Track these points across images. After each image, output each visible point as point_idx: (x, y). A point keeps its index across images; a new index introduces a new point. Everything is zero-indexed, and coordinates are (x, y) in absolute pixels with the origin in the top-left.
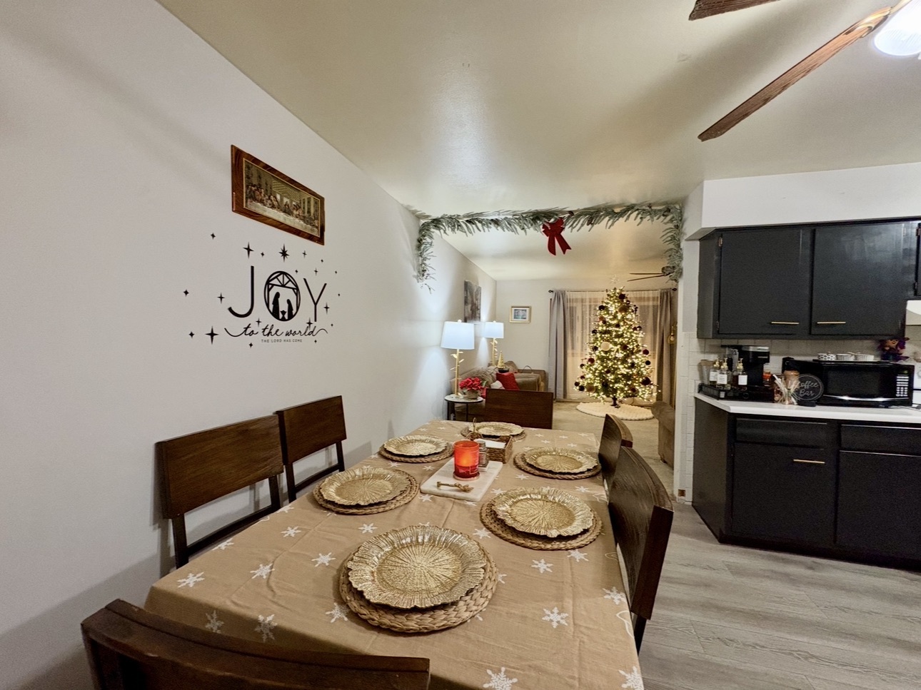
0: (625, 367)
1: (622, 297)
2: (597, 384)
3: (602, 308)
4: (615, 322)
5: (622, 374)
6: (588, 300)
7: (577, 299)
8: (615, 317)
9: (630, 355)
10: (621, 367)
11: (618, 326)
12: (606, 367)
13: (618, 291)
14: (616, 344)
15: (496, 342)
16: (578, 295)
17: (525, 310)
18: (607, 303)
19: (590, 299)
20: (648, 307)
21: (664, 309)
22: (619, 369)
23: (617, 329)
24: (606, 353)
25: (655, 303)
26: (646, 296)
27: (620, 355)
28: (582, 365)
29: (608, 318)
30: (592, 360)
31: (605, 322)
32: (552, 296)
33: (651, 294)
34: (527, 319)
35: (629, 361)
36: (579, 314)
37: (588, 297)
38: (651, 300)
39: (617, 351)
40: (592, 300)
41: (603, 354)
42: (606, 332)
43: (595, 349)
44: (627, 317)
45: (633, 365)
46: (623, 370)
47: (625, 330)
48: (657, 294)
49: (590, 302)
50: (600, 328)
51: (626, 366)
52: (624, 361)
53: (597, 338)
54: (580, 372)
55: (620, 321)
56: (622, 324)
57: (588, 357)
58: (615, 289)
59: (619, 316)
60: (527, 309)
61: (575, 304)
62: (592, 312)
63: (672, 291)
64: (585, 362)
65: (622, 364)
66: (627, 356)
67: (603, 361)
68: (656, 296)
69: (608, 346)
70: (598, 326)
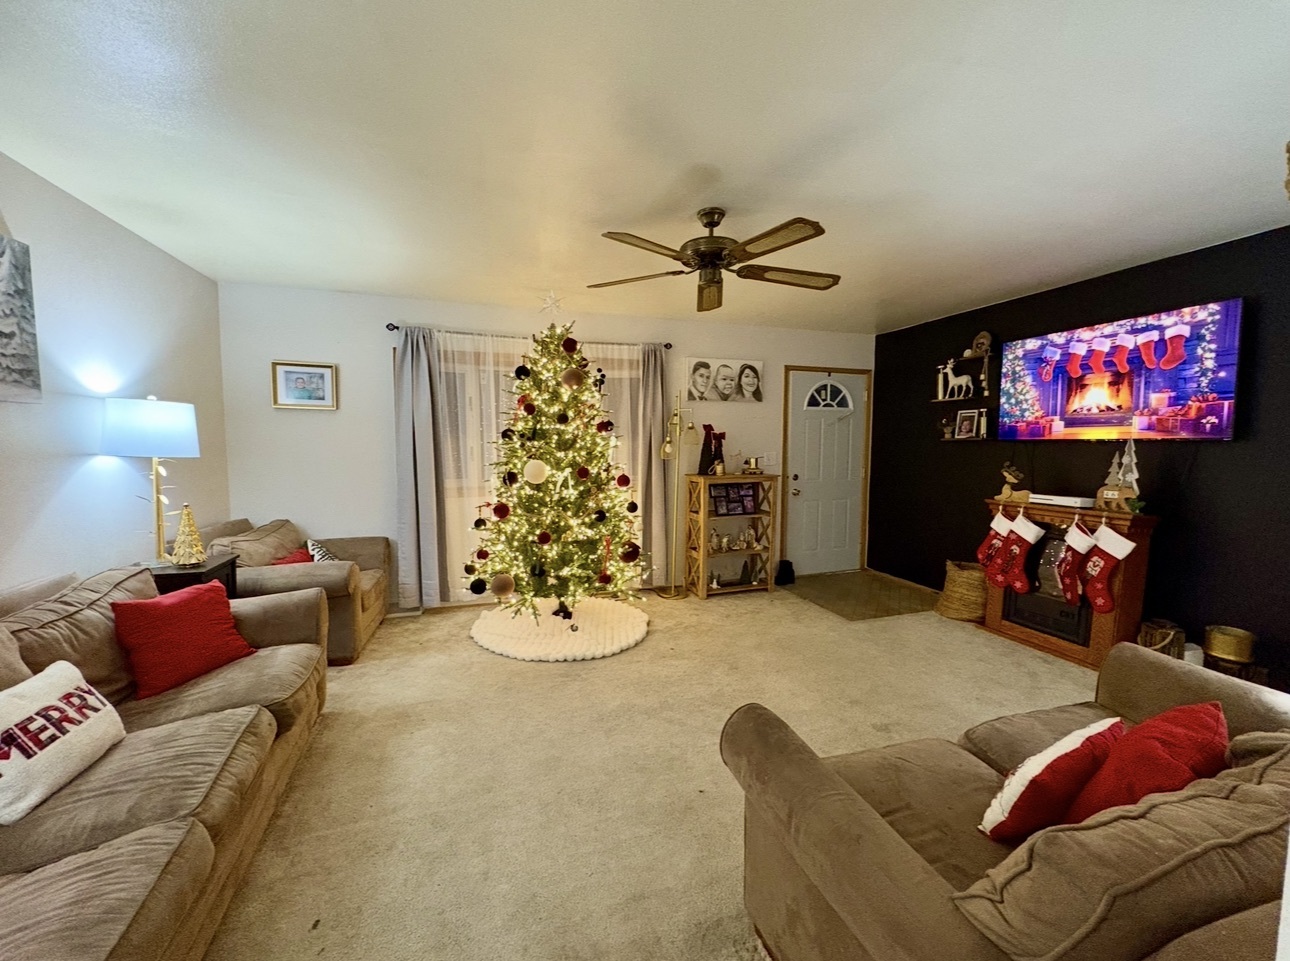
0: (583, 523)
1: (570, 345)
2: (520, 570)
3: (522, 372)
4: (556, 409)
5: (577, 542)
6: (490, 359)
7: (463, 354)
8: (555, 396)
9: (594, 490)
10: (573, 522)
11: (563, 418)
12: (538, 525)
13: (559, 331)
14: (558, 465)
15: (163, 471)
16: (467, 345)
17: (322, 376)
18: (535, 362)
19: (496, 355)
20: (620, 380)
21: (651, 388)
22: (569, 528)
23: (563, 427)
24: (538, 487)
25: (634, 375)
26: (616, 357)
27: (571, 494)
28: (479, 523)
29: (538, 399)
30: (502, 511)
31: (530, 409)
32: (396, 339)
33: (625, 353)
34: (329, 401)
35: (591, 504)
36: (471, 390)
37: (490, 351)
38: (626, 364)
39: (565, 485)
40: (501, 359)
41: (528, 491)
42: (535, 435)
43: (511, 478)
44: (584, 398)
45: (602, 516)
46: (578, 529)
47: (578, 428)
48: (637, 354)
49: (497, 364)
50: (520, 426)
51: (587, 520)
52: (579, 508)
53: (513, 451)
54: (478, 539)
55: (567, 405)
56: (571, 414)
57: (494, 501)
58: (553, 327)
59: (566, 393)
60: (327, 372)
61: (459, 369)
62: (502, 386)
63: (664, 349)
64: (489, 514)
65: (576, 515)
66: (584, 495)
67: (529, 510)
68: (635, 358)
69: (542, 471)
70: (516, 420)
